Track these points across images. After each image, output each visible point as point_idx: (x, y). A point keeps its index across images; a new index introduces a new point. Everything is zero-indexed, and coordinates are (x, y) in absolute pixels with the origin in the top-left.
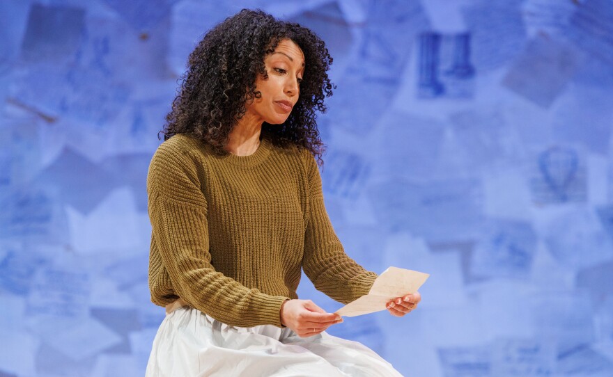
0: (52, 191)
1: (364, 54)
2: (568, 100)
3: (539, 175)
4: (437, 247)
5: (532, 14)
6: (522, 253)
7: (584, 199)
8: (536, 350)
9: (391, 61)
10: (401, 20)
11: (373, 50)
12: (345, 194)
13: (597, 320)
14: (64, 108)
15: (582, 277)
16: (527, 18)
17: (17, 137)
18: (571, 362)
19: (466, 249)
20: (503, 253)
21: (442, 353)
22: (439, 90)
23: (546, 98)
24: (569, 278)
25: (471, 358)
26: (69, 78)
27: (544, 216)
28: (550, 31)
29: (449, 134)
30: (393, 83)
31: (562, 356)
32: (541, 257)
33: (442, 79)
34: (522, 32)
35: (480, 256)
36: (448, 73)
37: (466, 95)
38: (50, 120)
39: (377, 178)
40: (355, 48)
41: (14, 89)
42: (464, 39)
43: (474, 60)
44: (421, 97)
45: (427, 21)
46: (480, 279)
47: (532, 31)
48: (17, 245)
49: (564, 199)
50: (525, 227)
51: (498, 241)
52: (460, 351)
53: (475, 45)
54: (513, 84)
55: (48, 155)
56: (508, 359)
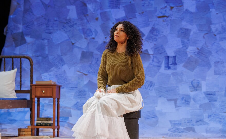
0: (86, 89)
1: (153, 61)
2: (197, 70)
3: (191, 85)
4: (169, 100)
5: (189, 52)
6: (188, 101)
7: (201, 90)
8: (191, 121)
9: (159, 62)
10: (161, 53)
11: (155, 60)
12: (149, 89)
13: (204, 115)
14: (89, 72)
15: (201, 106)
16: (188, 53)
17: (79, 78)
18: (199, 123)
19: (175, 101)
20: (184, 101)
21: (170, 121)
22: (169, 68)
23: (192, 69)
24: (198, 106)
25: (177, 122)
26: (90, 66)
27: (192, 94)
28: (193, 55)
29: (172, 77)
30: (159, 66)
31: (196, 122)
32: (192, 102)
33: (170, 65)
34: (187, 56)
35: (178, 102)
36: (171, 64)
37: (175, 69)
38: (86, 75)
39: (156, 86)
40: (151, 59)
41: (78, 69)
42: (175, 57)
43: (177, 62)
44: (165, 69)
45: (167, 54)
46: (179, 107)
47: (189, 56)
48: (79, 100)
49: (197, 90)
50: (188, 96)
51: (183, 99)
52: (175, 121)
53: (177, 58)
54: (185, 66)
55: (86, 82)
56: (185, 122)
